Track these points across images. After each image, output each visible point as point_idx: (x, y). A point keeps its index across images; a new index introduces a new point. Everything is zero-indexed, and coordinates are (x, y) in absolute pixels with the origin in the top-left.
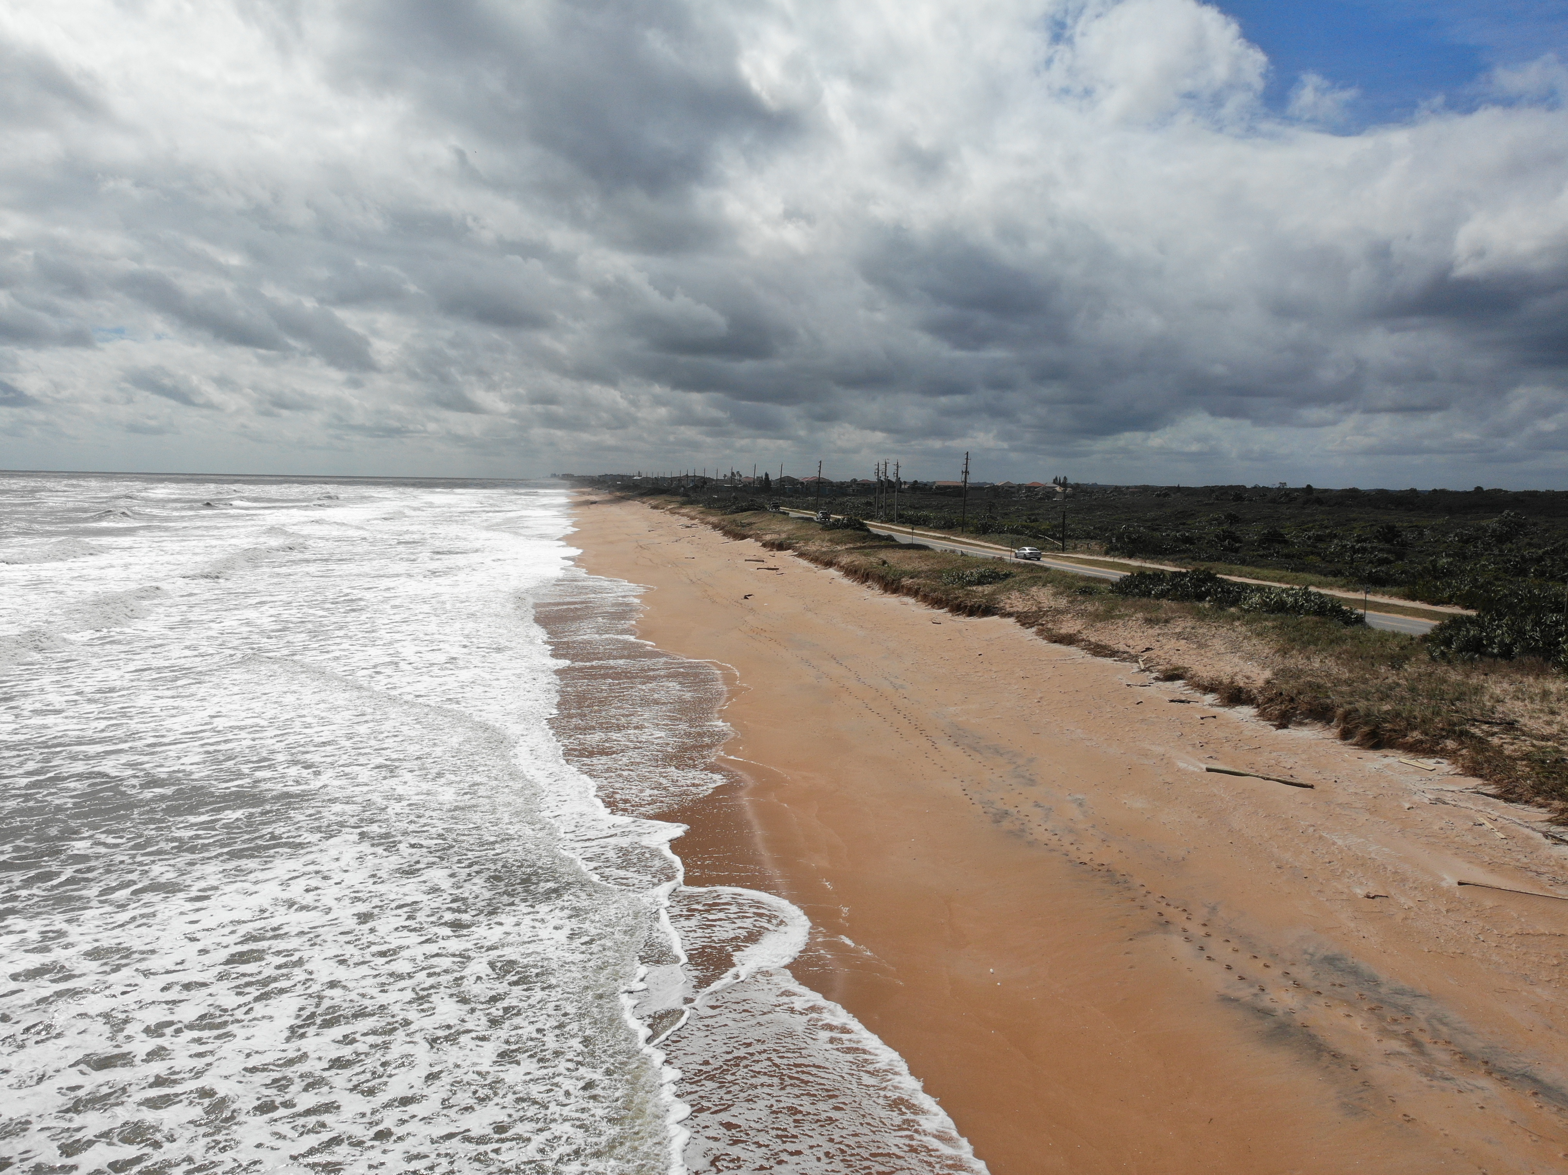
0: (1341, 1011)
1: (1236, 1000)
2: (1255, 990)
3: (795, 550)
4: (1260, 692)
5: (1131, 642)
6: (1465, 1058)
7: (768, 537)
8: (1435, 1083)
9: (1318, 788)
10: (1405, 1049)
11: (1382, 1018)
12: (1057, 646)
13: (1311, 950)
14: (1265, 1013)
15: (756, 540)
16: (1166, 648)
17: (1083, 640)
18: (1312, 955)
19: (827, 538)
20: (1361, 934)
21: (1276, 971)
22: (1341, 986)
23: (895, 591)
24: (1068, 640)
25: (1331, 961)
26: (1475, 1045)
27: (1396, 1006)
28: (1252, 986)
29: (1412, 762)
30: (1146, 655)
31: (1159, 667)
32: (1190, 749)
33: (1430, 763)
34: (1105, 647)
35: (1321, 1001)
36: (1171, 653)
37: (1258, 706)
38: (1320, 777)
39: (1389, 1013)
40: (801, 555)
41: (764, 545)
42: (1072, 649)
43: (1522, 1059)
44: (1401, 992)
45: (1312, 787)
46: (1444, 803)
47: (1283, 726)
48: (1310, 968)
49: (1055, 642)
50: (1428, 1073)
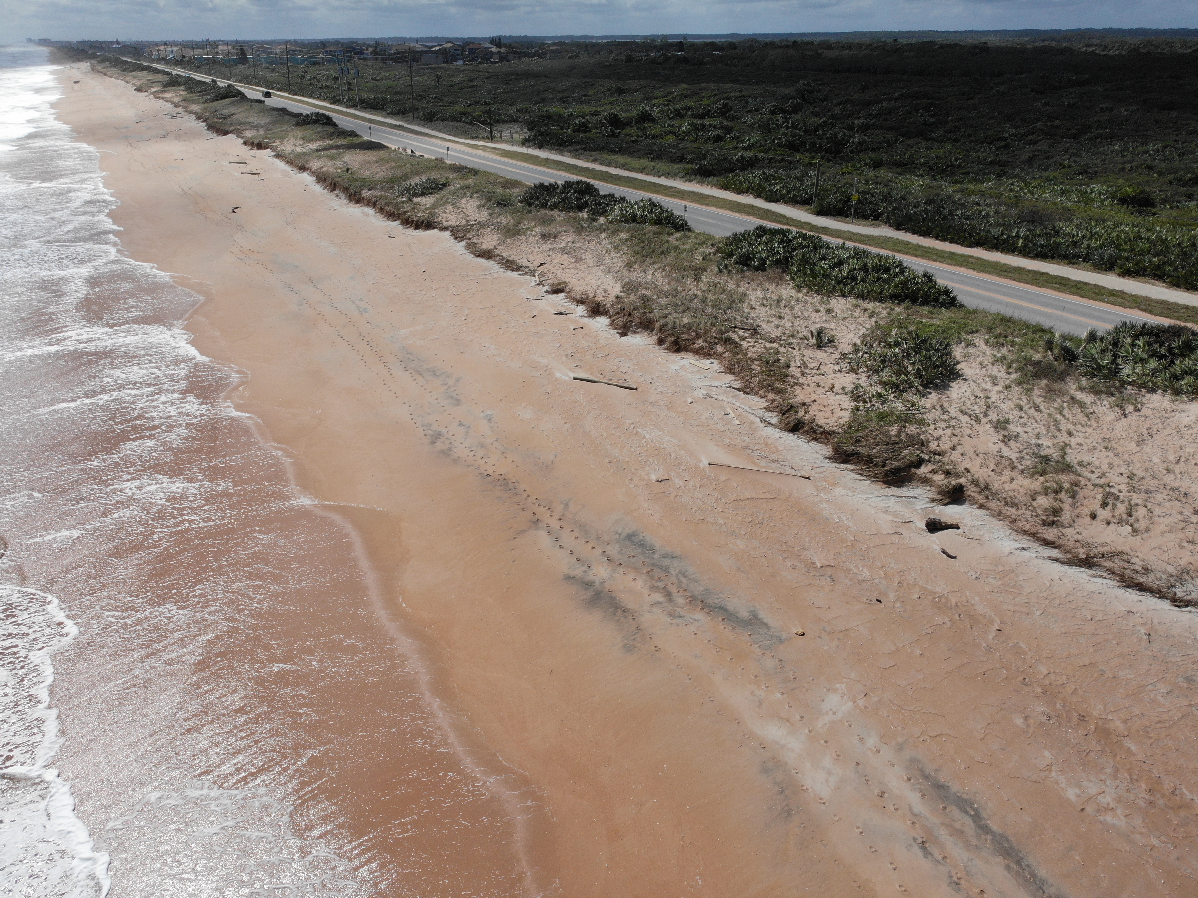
0: (631, 576)
1: (573, 578)
2: (585, 568)
3: (273, 149)
4: (612, 306)
5: (531, 258)
6: (693, 600)
7: (249, 134)
8: (674, 621)
9: (639, 389)
10: (662, 599)
11: (652, 578)
12: (480, 260)
13: (619, 532)
14: (588, 585)
15: (238, 136)
16: (555, 261)
17: (498, 255)
18: (620, 534)
19: (300, 135)
20: (651, 512)
21: (598, 551)
22: (633, 557)
23: (358, 201)
24: (487, 255)
25: (630, 537)
26: (698, 589)
27: (660, 567)
28: (583, 565)
29: (697, 363)
30: (541, 269)
31: (549, 281)
32: (564, 358)
33: (706, 363)
34: (512, 262)
35: (621, 570)
36: (557, 267)
37: (610, 317)
38: (642, 379)
39: (657, 573)
40: (278, 156)
41: (245, 143)
42: (490, 263)
43: (721, 595)
44: (665, 556)
45: (636, 389)
46: (711, 397)
47: (624, 334)
48: (617, 546)
49: (478, 256)
50: (671, 615)
